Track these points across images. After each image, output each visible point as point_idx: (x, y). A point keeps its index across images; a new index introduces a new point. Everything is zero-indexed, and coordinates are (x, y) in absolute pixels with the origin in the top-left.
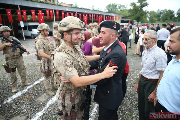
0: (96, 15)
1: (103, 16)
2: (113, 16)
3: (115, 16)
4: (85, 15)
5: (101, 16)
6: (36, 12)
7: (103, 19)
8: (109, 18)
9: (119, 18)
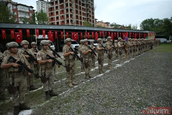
0: (132, 33)
1: (138, 34)
2: (147, 33)
3: (150, 33)
4: (124, 34)
5: (136, 34)
6: (94, 33)
7: (138, 35)
8: (144, 35)
9: (153, 34)
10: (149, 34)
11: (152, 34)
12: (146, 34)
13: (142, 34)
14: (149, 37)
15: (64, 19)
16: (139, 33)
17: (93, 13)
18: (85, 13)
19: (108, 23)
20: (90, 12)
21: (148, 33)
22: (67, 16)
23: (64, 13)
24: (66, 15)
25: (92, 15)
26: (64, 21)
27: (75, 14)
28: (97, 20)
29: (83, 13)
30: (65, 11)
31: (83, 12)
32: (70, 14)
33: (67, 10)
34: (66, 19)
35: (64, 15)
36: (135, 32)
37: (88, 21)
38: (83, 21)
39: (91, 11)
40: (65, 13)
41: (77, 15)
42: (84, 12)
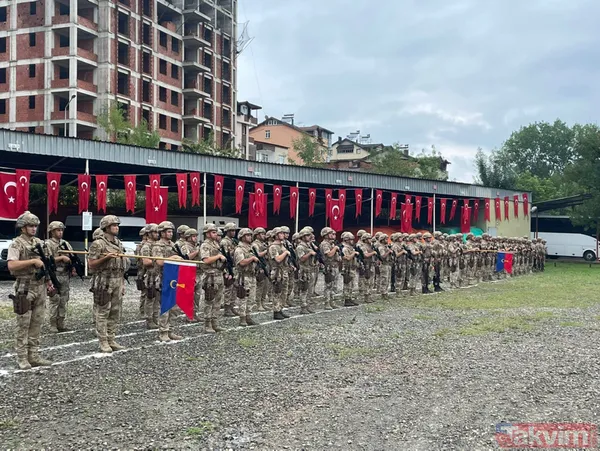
0: (387, 194)
1: (424, 202)
2: (483, 201)
3: (497, 200)
4: (335, 195)
5: (413, 200)
6: (141, 183)
7: (425, 211)
8: (459, 210)
9: (521, 206)
10: (492, 204)
11: (511, 205)
12: (471, 203)
13: (449, 203)
14: (492, 222)
15: (41, 86)
16: (431, 195)
17: (227, 71)
18: (174, 67)
19: (321, 131)
20: (207, 60)
21: (488, 200)
22: (62, 71)
23: (42, 55)
24: (55, 63)
25: (217, 80)
26: (42, 97)
27: (113, 67)
28: (253, 113)
29: (162, 63)
30: (50, 42)
31: (162, 57)
32: (80, 64)
33: (62, 39)
34: (53, 86)
35: (43, 66)
36: (408, 188)
37: (193, 112)
38: (157, 110)
39: (217, 56)
40: (48, 52)
41: (123, 69)
42: (170, 60)
